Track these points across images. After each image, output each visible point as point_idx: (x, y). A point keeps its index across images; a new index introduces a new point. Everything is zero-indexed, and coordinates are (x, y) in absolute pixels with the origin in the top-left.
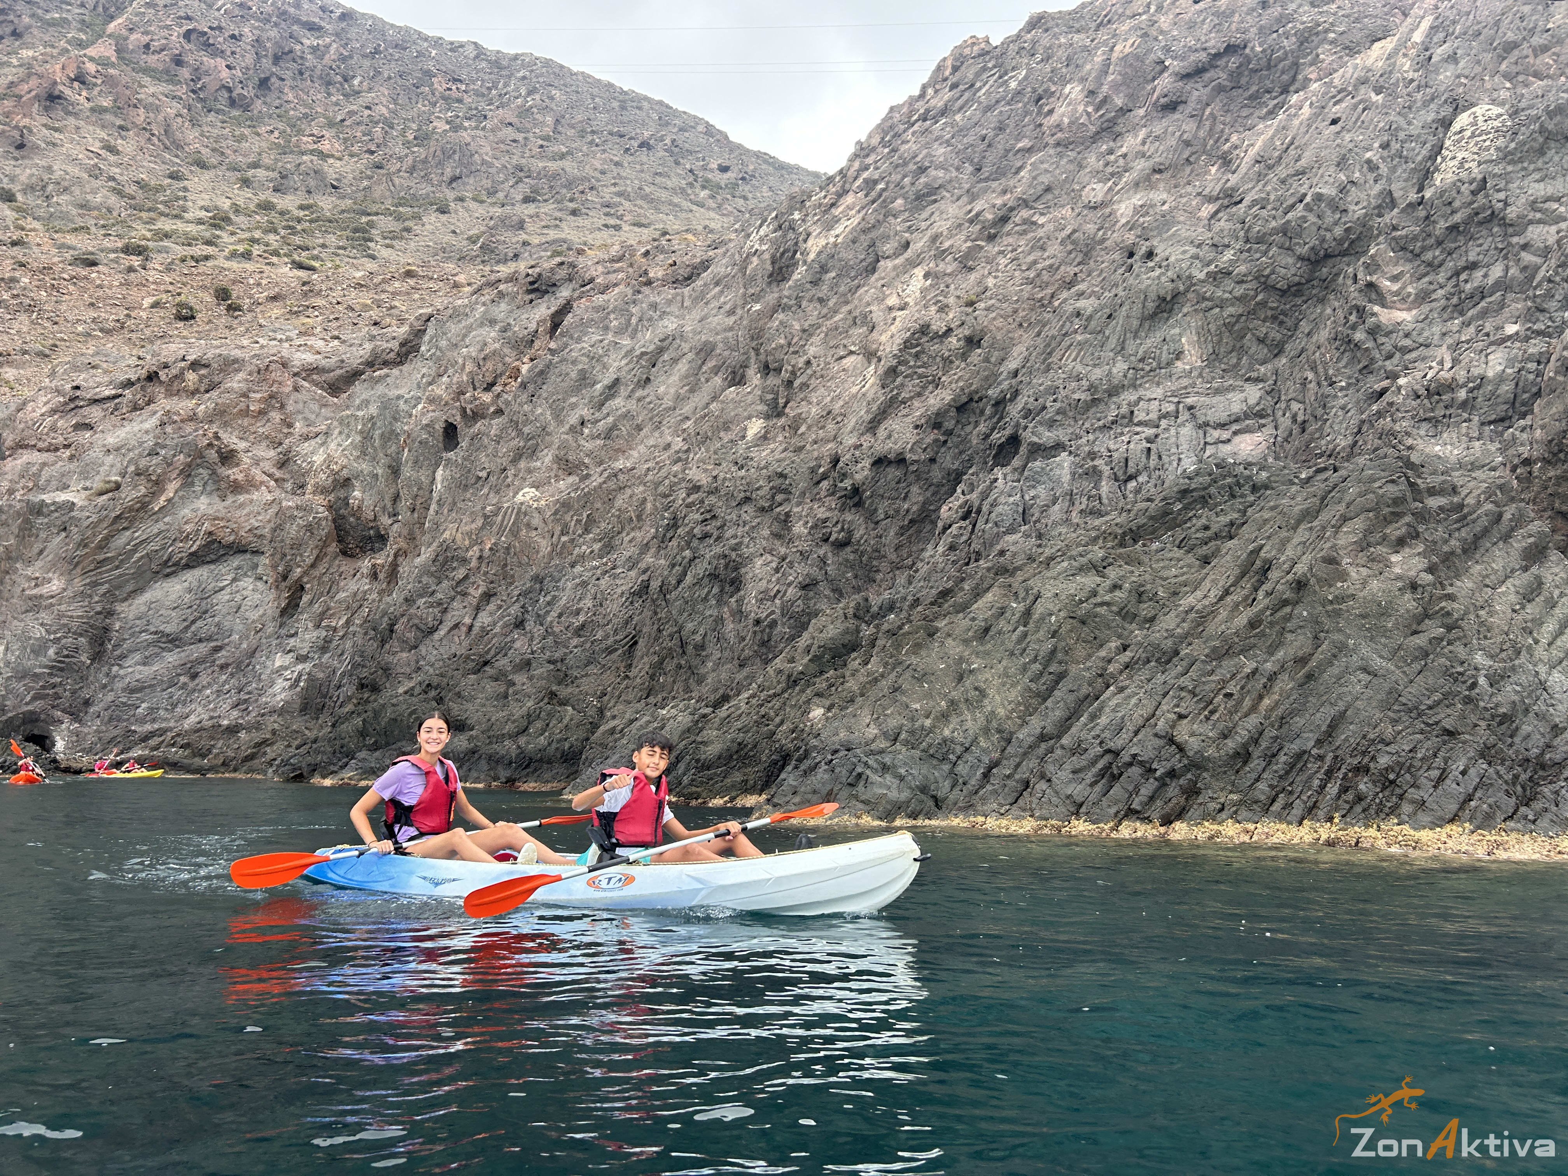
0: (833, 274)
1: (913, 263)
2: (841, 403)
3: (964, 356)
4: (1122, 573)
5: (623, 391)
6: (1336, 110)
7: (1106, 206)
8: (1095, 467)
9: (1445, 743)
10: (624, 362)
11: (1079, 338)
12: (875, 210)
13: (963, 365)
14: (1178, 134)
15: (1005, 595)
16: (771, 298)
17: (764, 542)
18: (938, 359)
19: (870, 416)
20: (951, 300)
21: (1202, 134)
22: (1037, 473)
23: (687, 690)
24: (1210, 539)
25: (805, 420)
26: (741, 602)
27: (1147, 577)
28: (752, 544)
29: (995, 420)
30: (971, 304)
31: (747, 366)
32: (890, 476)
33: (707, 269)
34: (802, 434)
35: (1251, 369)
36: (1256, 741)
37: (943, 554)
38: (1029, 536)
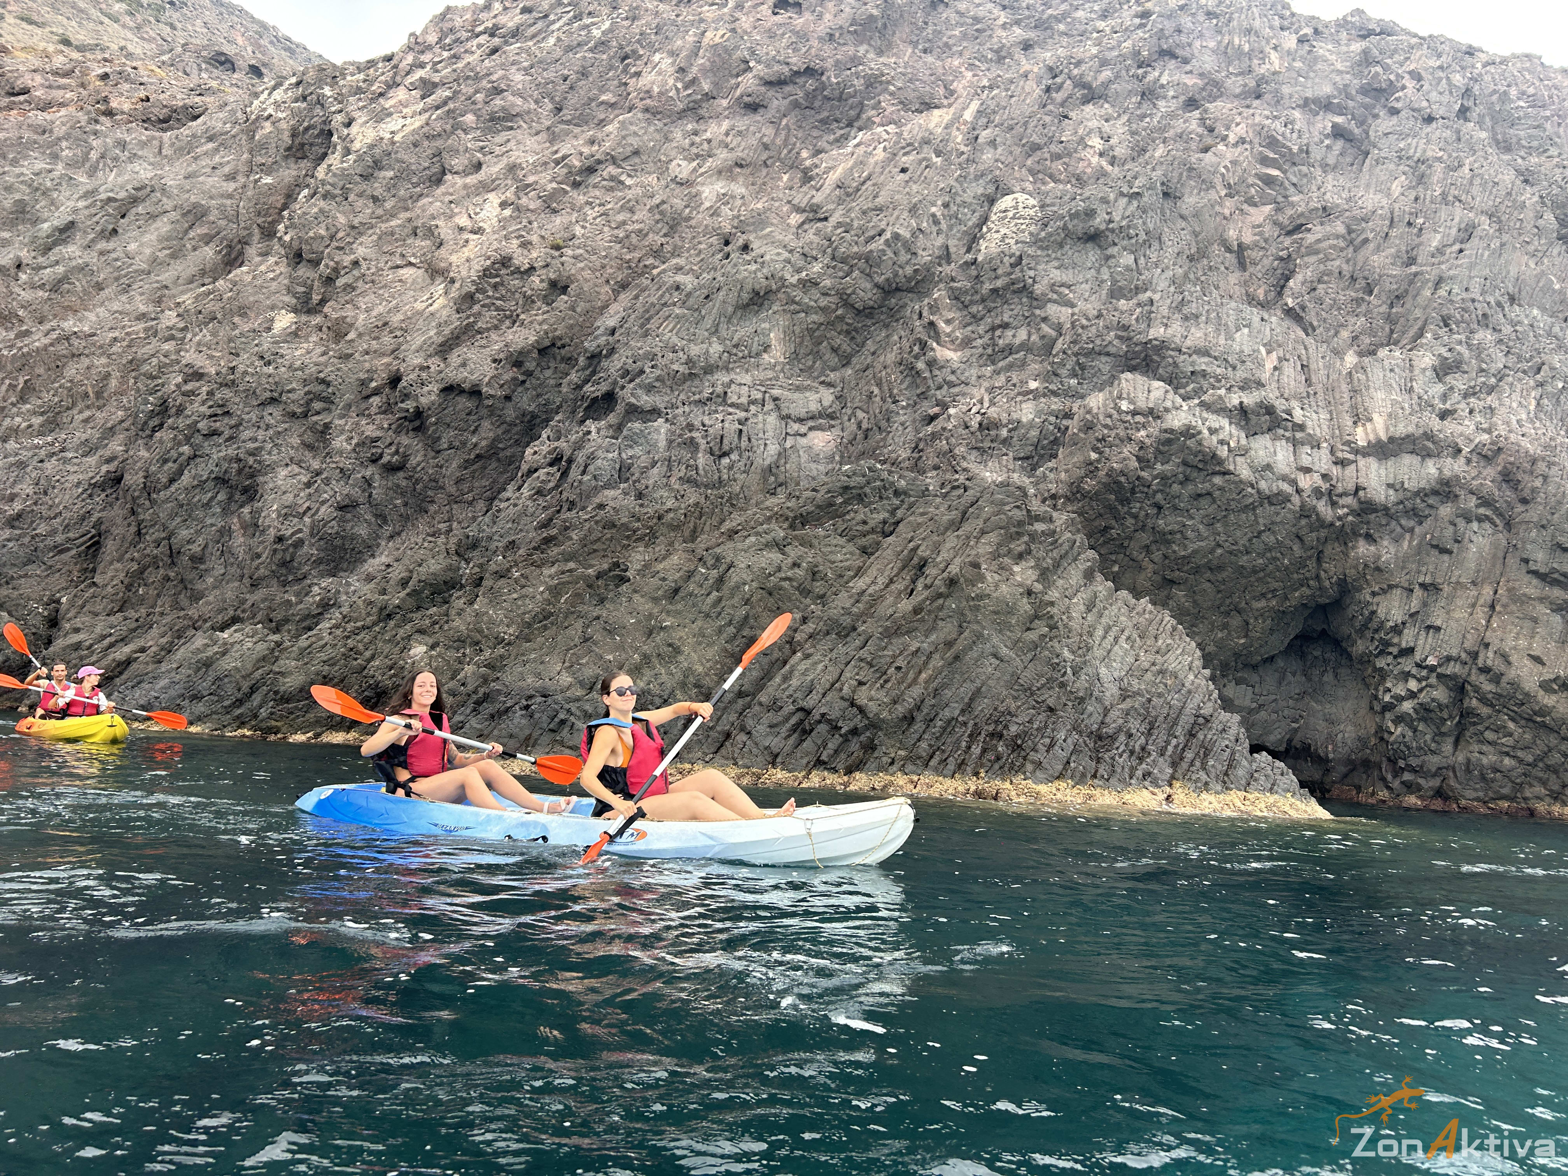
0: (391, 174)
1: (486, 187)
2: (400, 316)
3: (548, 299)
4: (799, 553)
5: (80, 239)
6: (905, 160)
7: (692, 185)
8: (692, 438)
9: (1050, 717)
10: (81, 204)
11: (677, 311)
12: (439, 118)
13: (545, 308)
14: (758, 135)
15: (691, 560)
16: (288, 173)
17: (292, 452)
18: (517, 295)
19: (441, 339)
20: (535, 238)
21: (779, 141)
22: (635, 434)
23: (176, 606)
24: (868, 533)
25: (351, 325)
26: (256, 514)
27: (820, 559)
28: (275, 451)
29: (588, 372)
30: (557, 248)
31: (246, 243)
32: (460, 406)
33: (196, 118)
34: (352, 341)
35: (822, 373)
36: (918, 708)
37: (530, 498)
38: (625, 494)
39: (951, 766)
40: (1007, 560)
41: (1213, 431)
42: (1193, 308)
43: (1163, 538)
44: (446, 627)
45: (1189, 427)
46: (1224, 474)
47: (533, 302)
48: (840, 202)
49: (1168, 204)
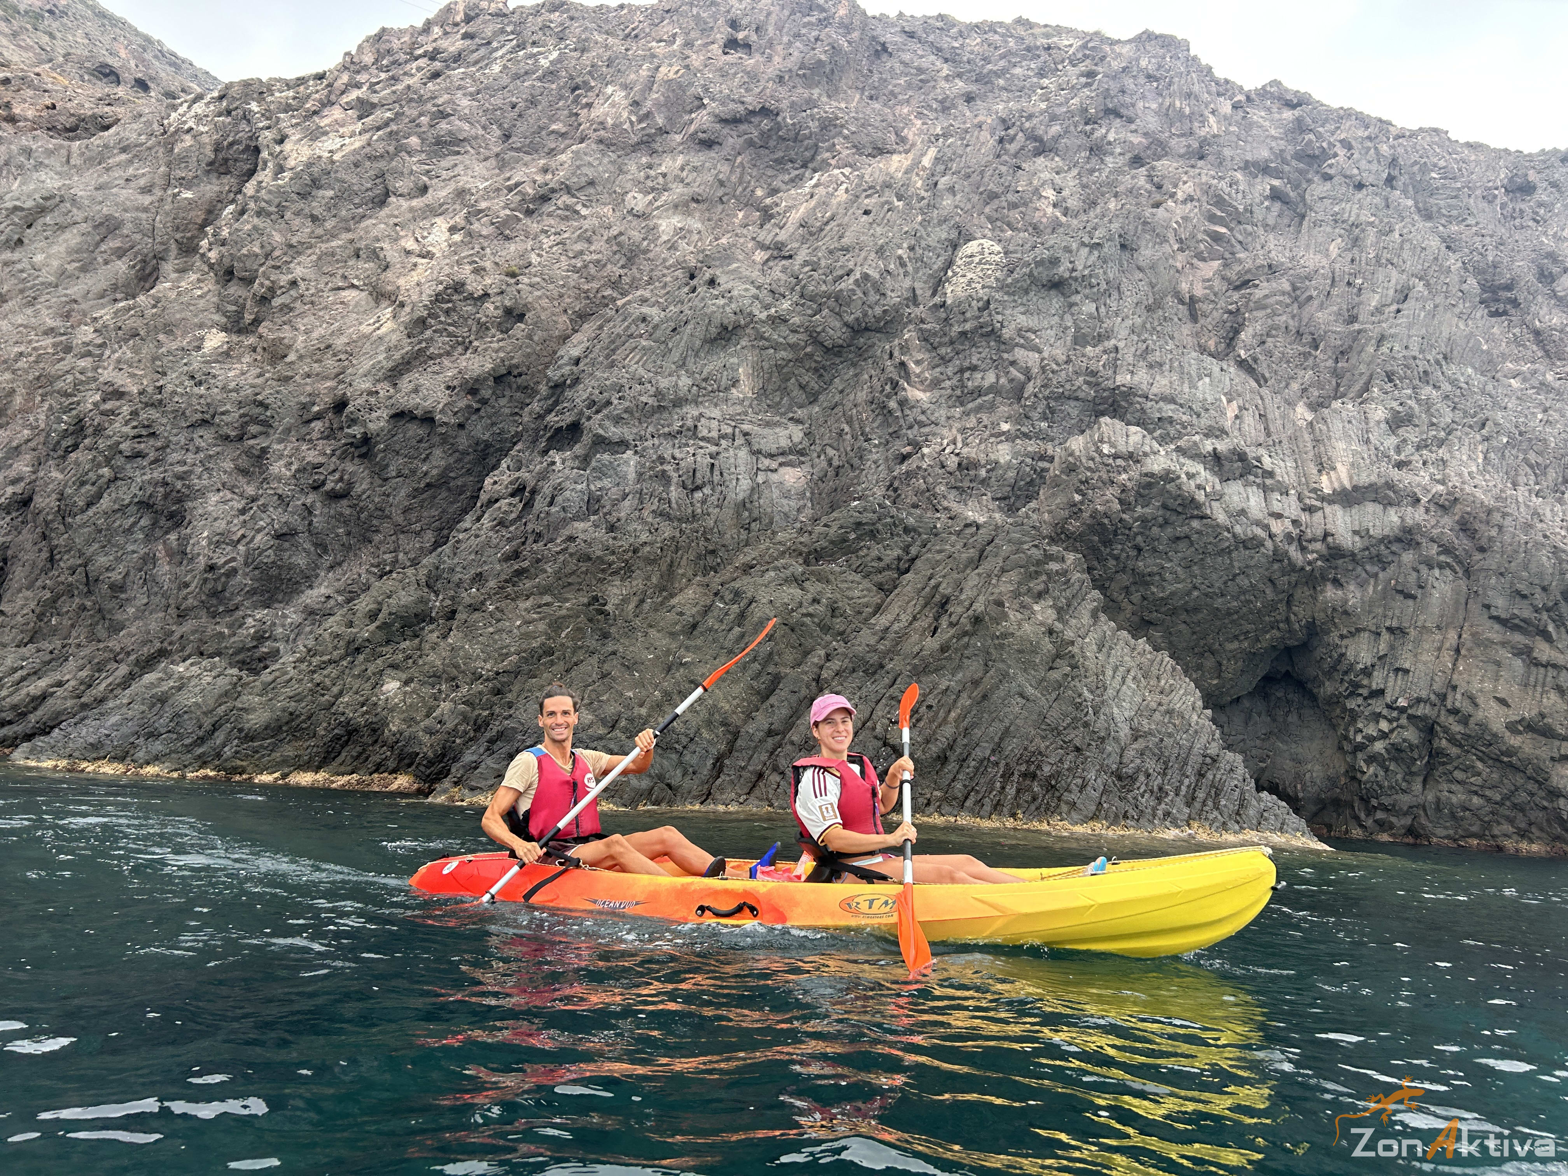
0: (331, 193)
1: (434, 211)
2: (344, 340)
3: (504, 327)
4: (817, 589)
6: (868, 203)
7: (648, 218)
8: (664, 471)
11: (644, 343)
12: (380, 139)
13: (500, 336)
14: (713, 172)
17: (224, 477)
18: (470, 322)
19: (390, 364)
20: (488, 265)
21: (734, 178)
22: (604, 465)
23: (94, 637)
24: (884, 569)
25: (289, 347)
26: (183, 541)
27: (837, 596)
28: (206, 476)
29: (550, 402)
30: (513, 275)
31: (162, 259)
32: (410, 433)
33: (107, 128)
34: (292, 363)
35: (790, 409)
36: (951, 747)
37: (493, 528)
38: (596, 526)
39: (987, 807)
40: (1027, 599)
41: (1190, 476)
42: (1157, 356)
43: (1142, 580)
44: (421, 662)
45: (1168, 472)
46: (1202, 518)
47: (487, 329)
48: (804, 240)
49: (1126, 255)
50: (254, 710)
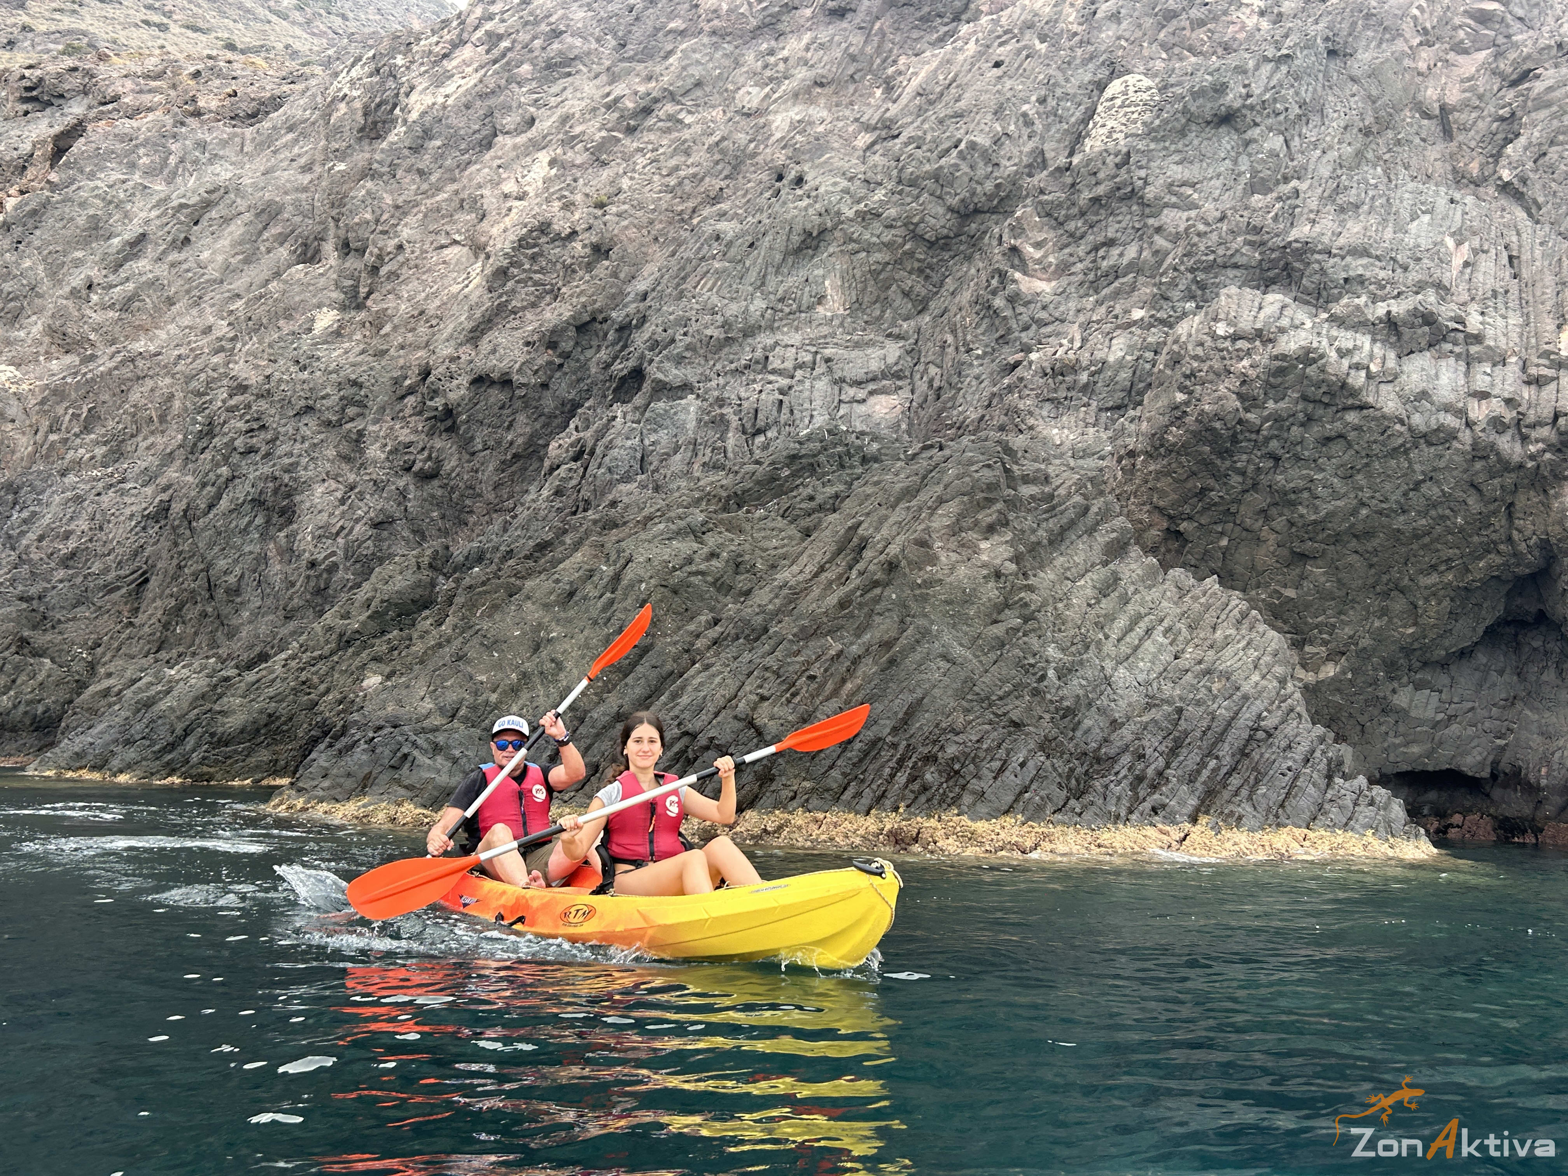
0: (438, 143)
1: (537, 145)
2: (437, 303)
3: (589, 267)
4: (720, 541)
5: (151, 251)
6: (1000, 52)
7: (761, 115)
8: (722, 415)
9: (1010, 734)
10: (154, 213)
11: (717, 265)
12: (497, 73)
13: (587, 277)
14: (844, 45)
15: (596, 556)
16: (361, 157)
17: (328, 466)
18: (559, 266)
19: (472, 324)
20: (578, 198)
21: (869, 50)
22: (659, 415)
23: (214, 644)
24: (814, 511)
25: (391, 317)
26: (292, 537)
27: (747, 546)
28: (311, 466)
29: (618, 348)
30: (601, 205)
31: (322, 239)
33: (278, 108)
34: (387, 335)
35: (893, 324)
37: (548, 499)
38: (645, 487)
39: (866, 801)
40: (972, 535)
41: (1343, 353)
42: (1352, 196)
43: (1285, 499)
44: (404, 653)
45: (1308, 350)
46: (1361, 408)
47: (574, 271)
48: (918, 113)
49: (1335, 64)
50: (234, 712)
